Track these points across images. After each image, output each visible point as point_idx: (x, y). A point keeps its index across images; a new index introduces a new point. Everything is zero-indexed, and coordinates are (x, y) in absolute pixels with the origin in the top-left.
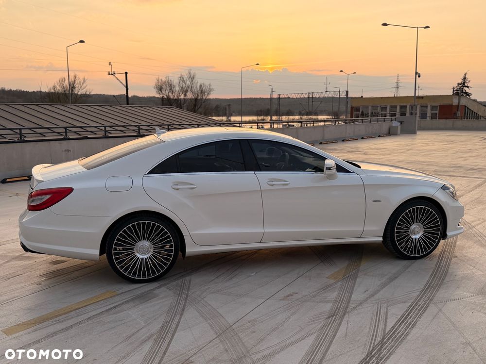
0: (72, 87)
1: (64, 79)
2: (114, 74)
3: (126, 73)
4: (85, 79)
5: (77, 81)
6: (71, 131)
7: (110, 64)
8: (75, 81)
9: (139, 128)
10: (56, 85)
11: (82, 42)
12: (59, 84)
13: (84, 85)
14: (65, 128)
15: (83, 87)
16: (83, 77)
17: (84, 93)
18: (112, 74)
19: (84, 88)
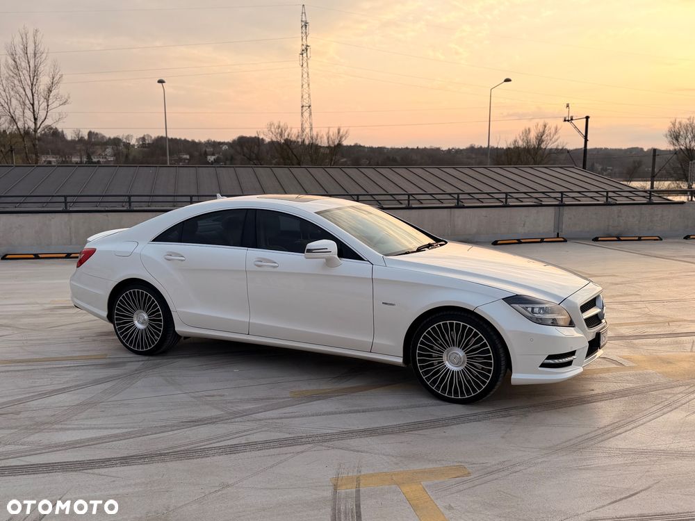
0: (540, 139)
1: (529, 129)
2: (572, 119)
3: (587, 118)
4: (559, 127)
5: (547, 132)
6: (568, 197)
7: (568, 106)
8: (544, 132)
9: (650, 194)
10: (518, 139)
11: (508, 80)
12: (522, 138)
13: (556, 137)
14: (562, 193)
15: (553, 140)
16: (555, 125)
17: (555, 147)
18: (568, 121)
19: (555, 142)
